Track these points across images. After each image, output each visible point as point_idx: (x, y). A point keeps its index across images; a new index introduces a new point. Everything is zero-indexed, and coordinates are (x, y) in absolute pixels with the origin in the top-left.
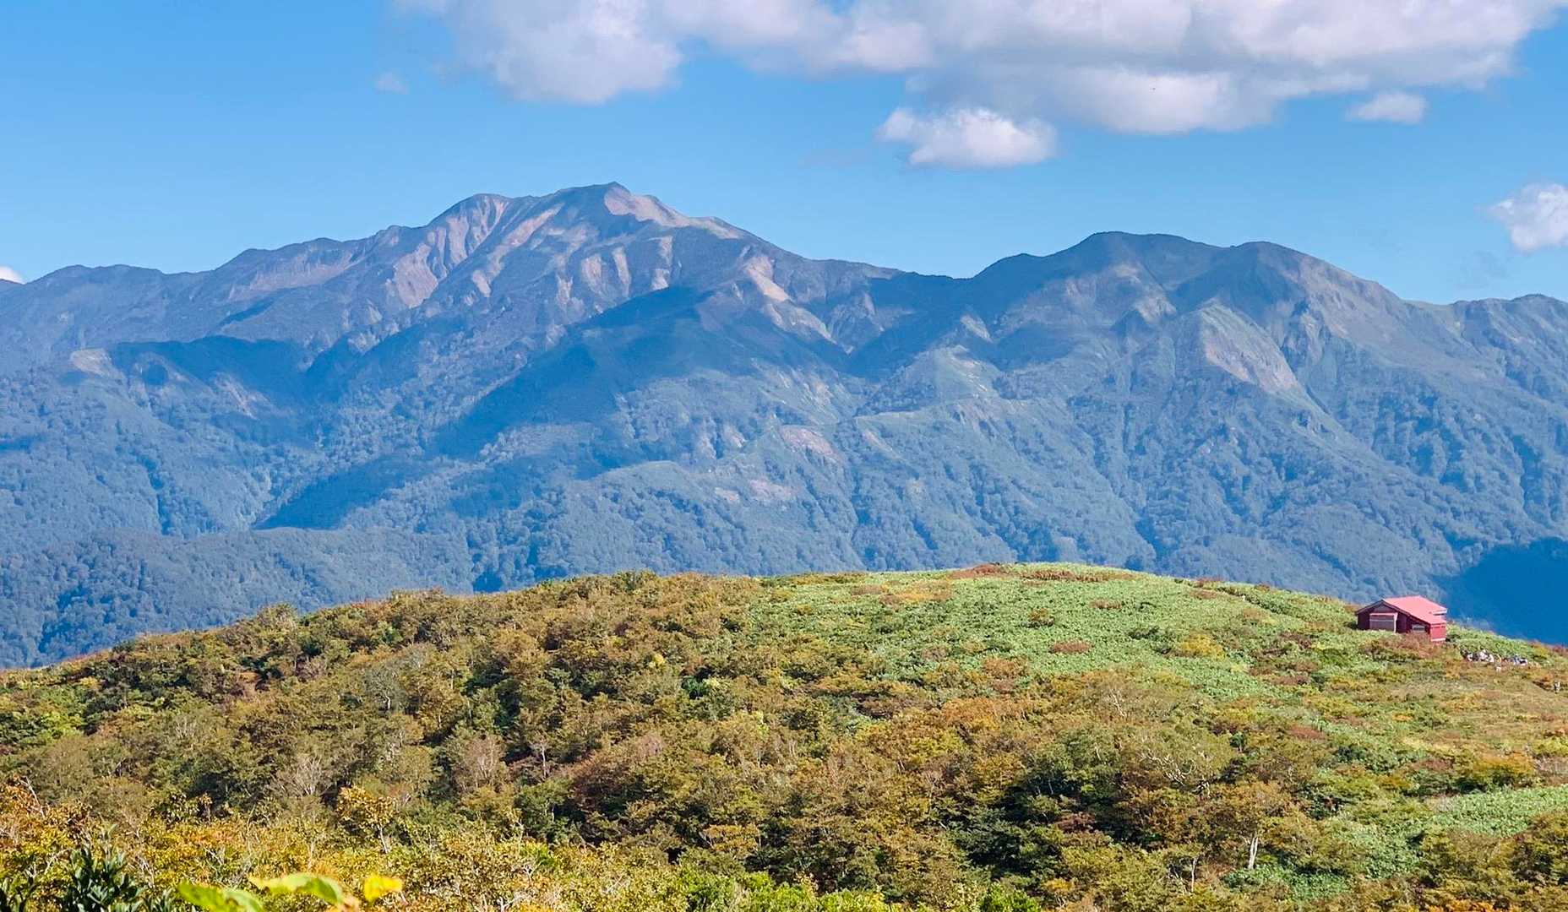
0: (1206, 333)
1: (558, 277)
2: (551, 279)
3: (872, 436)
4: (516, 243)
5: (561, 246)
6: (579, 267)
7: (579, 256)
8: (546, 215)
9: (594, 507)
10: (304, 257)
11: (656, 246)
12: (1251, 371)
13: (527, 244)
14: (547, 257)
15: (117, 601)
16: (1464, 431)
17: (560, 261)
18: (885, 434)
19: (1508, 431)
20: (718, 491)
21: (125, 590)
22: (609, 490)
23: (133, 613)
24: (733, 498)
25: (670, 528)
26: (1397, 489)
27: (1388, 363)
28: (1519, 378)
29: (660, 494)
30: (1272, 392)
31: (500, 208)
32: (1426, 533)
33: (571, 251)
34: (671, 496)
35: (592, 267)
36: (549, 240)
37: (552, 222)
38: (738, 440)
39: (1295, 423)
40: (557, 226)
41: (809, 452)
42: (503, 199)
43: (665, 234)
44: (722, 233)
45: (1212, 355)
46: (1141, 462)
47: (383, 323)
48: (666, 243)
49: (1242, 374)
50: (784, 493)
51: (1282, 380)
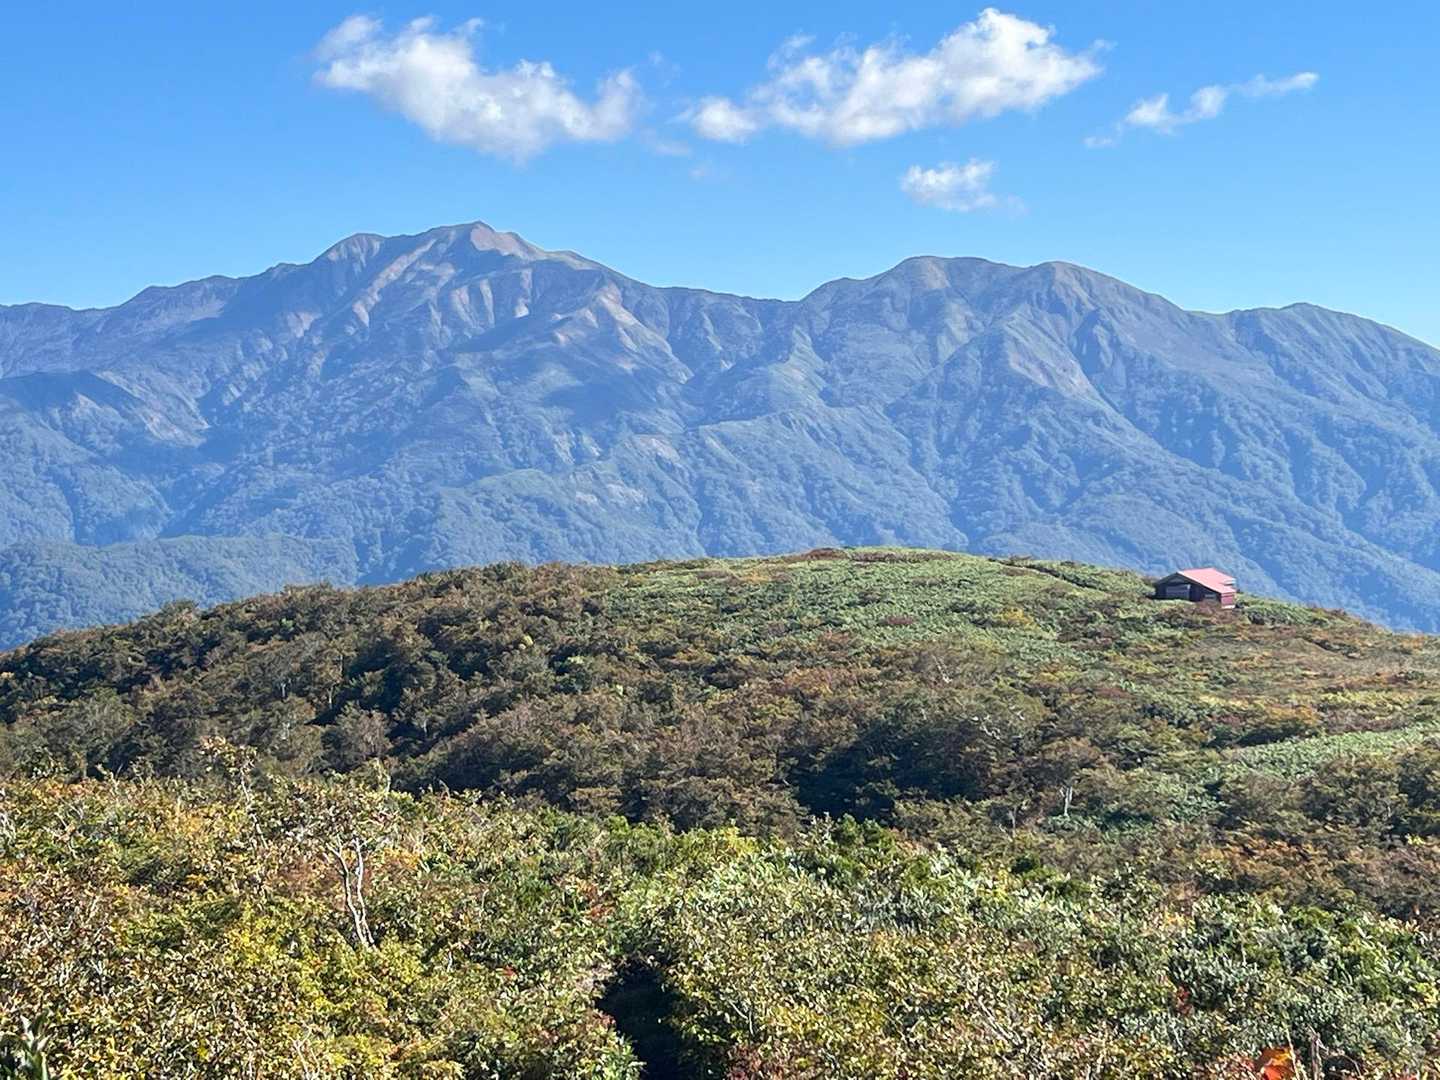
0: (1008, 345)
1: (431, 308)
2: (424, 309)
3: (713, 443)
4: (393, 277)
5: (433, 280)
6: (448, 296)
7: (449, 287)
8: (419, 252)
9: (468, 512)
10: (200, 293)
11: (518, 277)
12: (1049, 377)
13: (402, 277)
14: (421, 290)
15: (38, 606)
16: (1241, 426)
17: (432, 293)
18: (725, 441)
19: (1278, 424)
20: (579, 495)
21: (44, 596)
22: (482, 495)
23: (52, 616)
24: (593, 500)
25: (538, 528)
26: (1183, 479)
27: (1173, 367)
28: (1288, 376)
29: (527, 499)
30: (1068, 395)
31: (377, 245)
32: (1210, 518)
33: (441, 283)
34: (537, 501)
35: (461, 298)
36: (421, 274)
37: (422, 258)
38: (595, 451)
39: (1090, 423)
40: (428, 262)
41: (659, 459)
42: (379, 238)
43: (526, 267)
44: (576, 265)
45: (1015, 363)
46: (953, 460)
47: (274, 351)
48: (527, 274)
49: (1042, 381)
50: (638, 495)
51: (1078, 383)
